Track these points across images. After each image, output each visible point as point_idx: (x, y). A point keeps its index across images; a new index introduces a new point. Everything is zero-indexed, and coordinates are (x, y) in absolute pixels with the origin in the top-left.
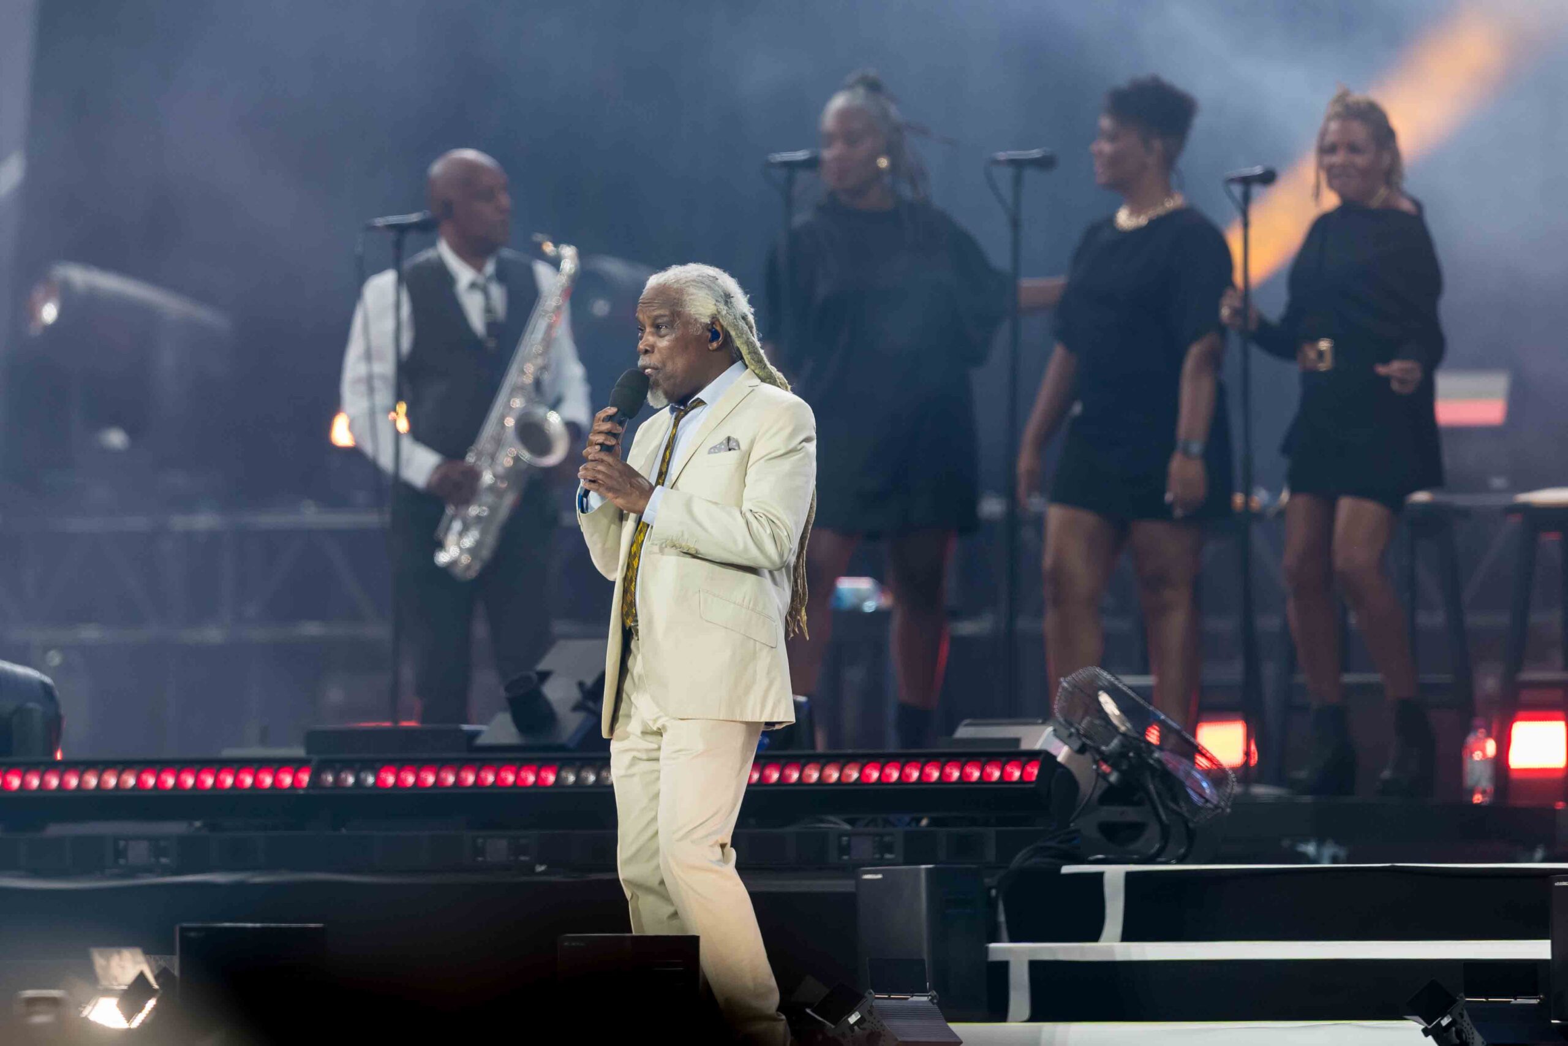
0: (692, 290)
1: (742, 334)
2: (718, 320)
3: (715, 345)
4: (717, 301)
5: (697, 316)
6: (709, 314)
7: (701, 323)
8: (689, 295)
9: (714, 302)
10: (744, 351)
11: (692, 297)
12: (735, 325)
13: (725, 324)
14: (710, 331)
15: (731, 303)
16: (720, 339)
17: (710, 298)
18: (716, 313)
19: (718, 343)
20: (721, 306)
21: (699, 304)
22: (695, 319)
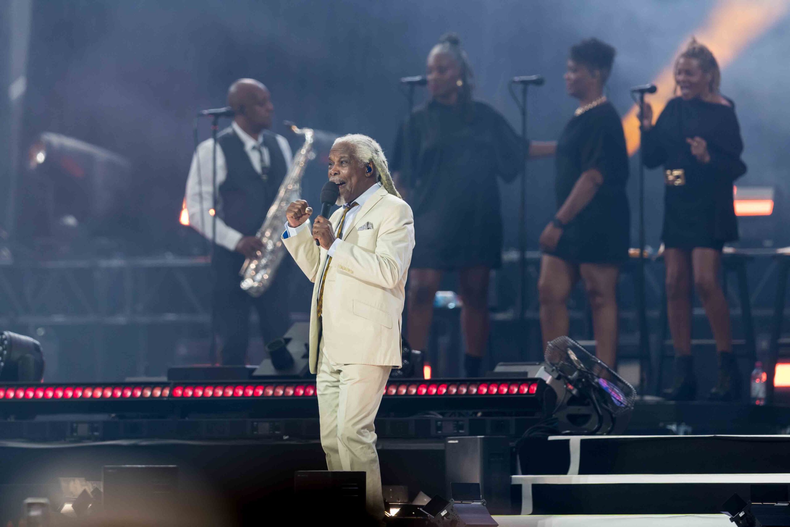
0: (360, 146)
1: (384, 170)
2: (373, 162)
3: (369, 174)
6: (369, 158)
8: (359, 148)
10: (384, 178)
11: (360, 149)
14: (367, 167)
15: (377, 154)
16: (372, 171)
17: (369, 150)
18: (372, 158)
20: (374, 155)
21: (364, 152)
22: (361, 160)
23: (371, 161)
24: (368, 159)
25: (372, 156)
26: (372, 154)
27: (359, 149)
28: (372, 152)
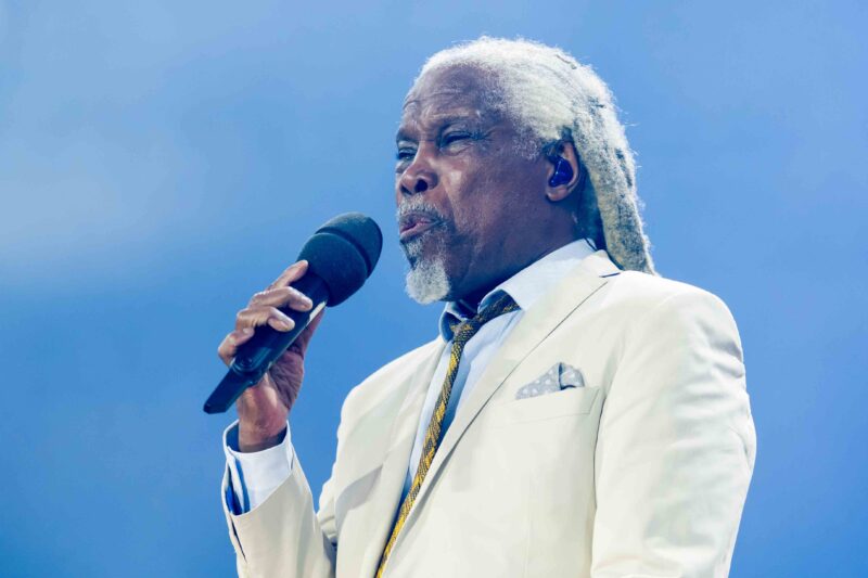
1: (613, 183)
2: (572, 143)
3: (560, 191)
6: (558, 122)
7: (539, 139)
8: (518, 81)
10: (610, 219)
12: (604, 161)
13: (584, 153)
15: (599, 115)
16: (573, 181)
17: (562, 95)
19: (568, 188)
20: (584, 114)
21: (539, 99)
22: (529, 130)
23: (568, 137)
24: (558, 128)
25: (572, 116)
26: (573, 111)
27: (519, 86)
28: (574, 104)
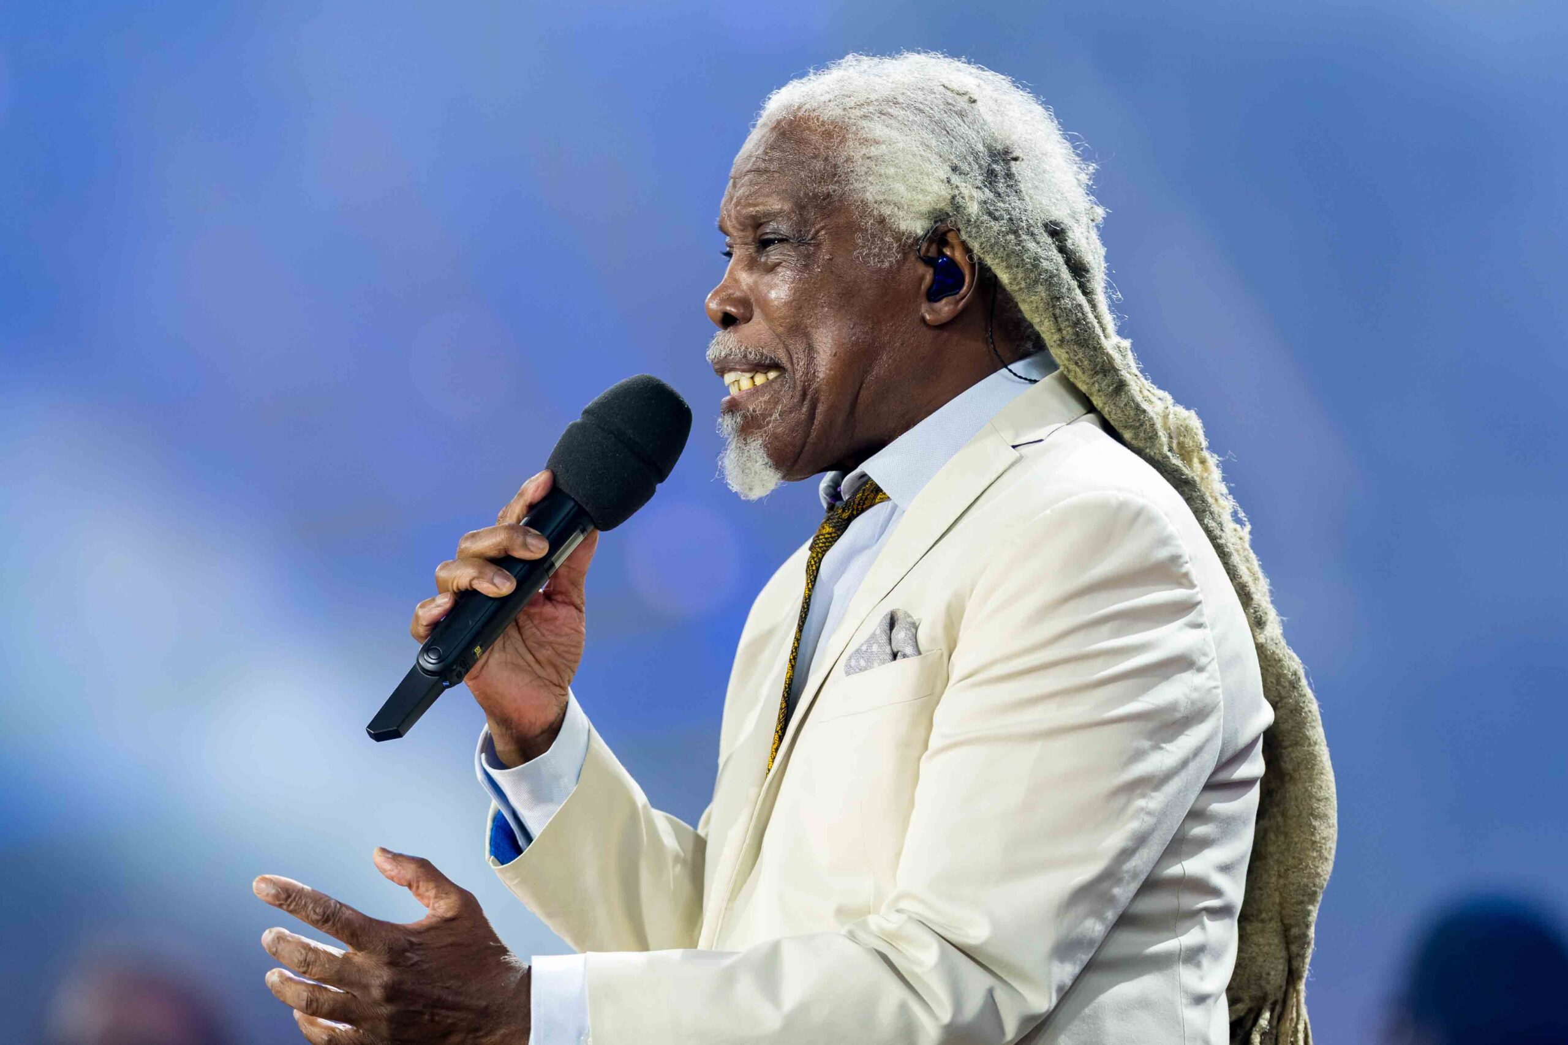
0: (878, 129)
2: (957, 231)
3: (945, 308)
4: (955, 169)
5: (887, 211)
6: (923, 207)
7: (898, 236)
8: (867, 143)
9: (944, 172)
11: (871, 151)
14: (928, 261)
15: (1009, 175)
16: (965, 288)
17: (934, 158)
18: (949, 209)
19: (958, 302)
21: (900, 172)
22: (880, 221)
25: (947, 193)
26: (949, 183)
27: (862, 151)
